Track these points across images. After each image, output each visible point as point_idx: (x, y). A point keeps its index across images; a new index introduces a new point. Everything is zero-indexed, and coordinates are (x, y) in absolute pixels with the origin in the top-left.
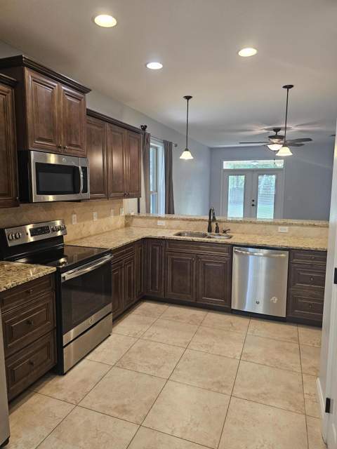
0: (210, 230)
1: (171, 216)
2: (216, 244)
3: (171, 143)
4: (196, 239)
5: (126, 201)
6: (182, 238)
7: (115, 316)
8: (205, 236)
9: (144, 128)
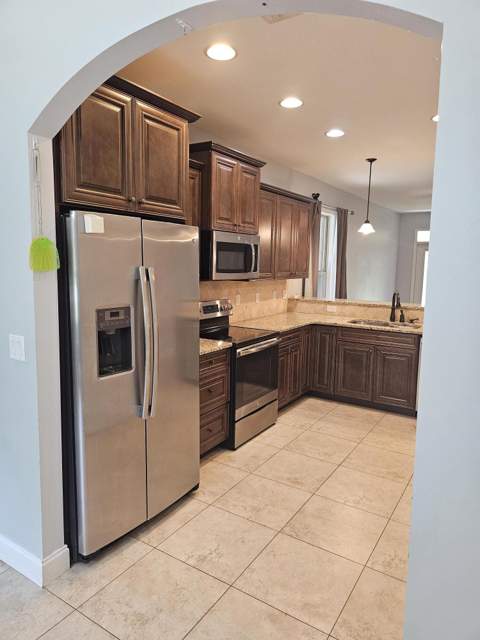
0: (393, 318)
1: (342, 301)
2: (400, 334)
3: (346, 211)
4: (374, 327)
5: (290, 282)
6: (357, 325)
7: (282, 405)
8: (386, 325)
9: (316, 196)
